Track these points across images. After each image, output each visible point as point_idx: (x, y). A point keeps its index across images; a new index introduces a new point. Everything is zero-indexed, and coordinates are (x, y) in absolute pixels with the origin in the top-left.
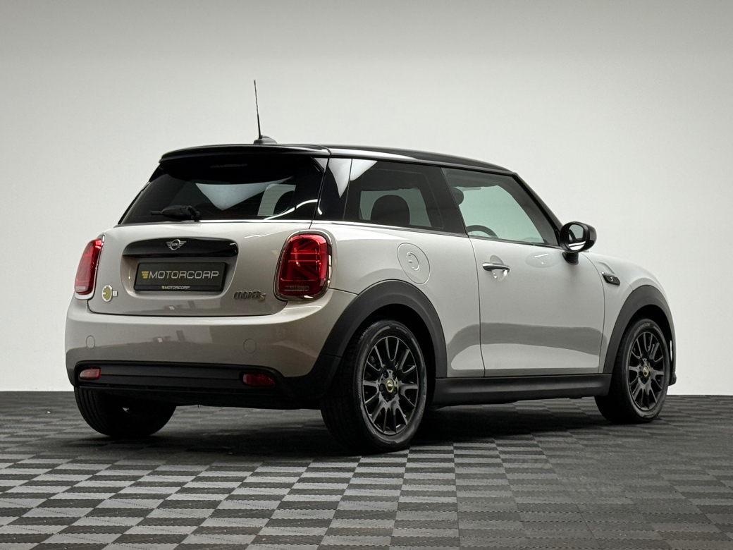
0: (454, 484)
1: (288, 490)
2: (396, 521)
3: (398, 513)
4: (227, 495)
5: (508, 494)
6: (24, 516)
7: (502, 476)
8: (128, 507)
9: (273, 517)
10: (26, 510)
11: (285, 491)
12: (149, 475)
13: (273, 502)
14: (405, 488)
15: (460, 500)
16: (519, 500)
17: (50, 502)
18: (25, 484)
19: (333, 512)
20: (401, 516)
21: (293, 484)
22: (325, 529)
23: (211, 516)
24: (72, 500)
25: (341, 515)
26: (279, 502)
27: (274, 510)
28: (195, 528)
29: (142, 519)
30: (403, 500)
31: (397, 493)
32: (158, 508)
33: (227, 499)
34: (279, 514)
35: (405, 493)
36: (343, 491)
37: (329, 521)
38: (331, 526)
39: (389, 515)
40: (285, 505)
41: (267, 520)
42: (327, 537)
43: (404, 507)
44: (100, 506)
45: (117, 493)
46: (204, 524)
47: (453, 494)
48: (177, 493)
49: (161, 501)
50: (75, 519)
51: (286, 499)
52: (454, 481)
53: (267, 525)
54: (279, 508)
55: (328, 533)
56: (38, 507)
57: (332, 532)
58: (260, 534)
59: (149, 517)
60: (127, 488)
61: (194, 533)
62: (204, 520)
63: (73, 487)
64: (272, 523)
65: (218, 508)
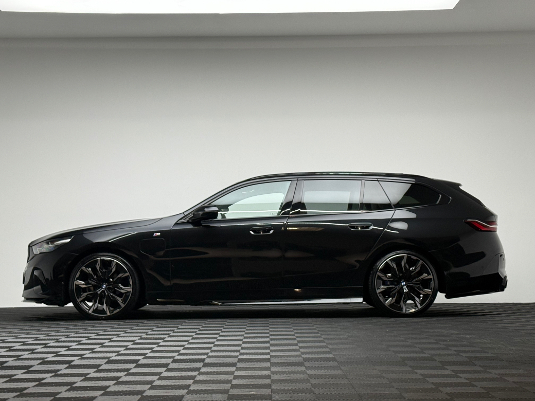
1: (178, 353)
2: (237, 368)
3: (238, 364)
5: (298, 353)
6: (30, 369)
7: (296, 345)
8: (88, 363)
9: (169, 367)
10: (32, 366)
11: (176, 354)
12: (100, 347)
13: (169, 359)
14: (242, 351)
15: (272, 356)
16: (304, 356)
17: (44, 362)
18: (30, 354)
19: (202, 364)
21: (180, 350)
22: (198, 372)
23: (135, 367)
24: (56, 361)
25: (206, 365)
26: (172, 359)
27: (169, 364)
28: (126, 373)
29: (96, 369)
30: (240, 357)
31: (237, 354)
32: (105, 364)
33: (143, 358)
34: (172, 366)
35: (241, 354)
36: (208, 353)
37: (200, 368)
39: (233, 365)
40: (175, 361)
41: (165, 369)
42: (198, 376)
43: (240, 361)
44: (72, 364)
45: (82, 357)
46: (131, 371)
47: (268, 354)
48: (115, 356)
49: (107, 360)
51: (175, 358)
52: (269, 347)
53: (166, 371)
54: (172, 362)
55: (199, 374)
56: (38, 365)
57: (201, 374)
58: (162, 375)
59: (100, 368)
60: (88, 354)
61: (125, 375)
62: (130, 369)
63: (57, 354)
64: (168, 370)
65: (138, 363)
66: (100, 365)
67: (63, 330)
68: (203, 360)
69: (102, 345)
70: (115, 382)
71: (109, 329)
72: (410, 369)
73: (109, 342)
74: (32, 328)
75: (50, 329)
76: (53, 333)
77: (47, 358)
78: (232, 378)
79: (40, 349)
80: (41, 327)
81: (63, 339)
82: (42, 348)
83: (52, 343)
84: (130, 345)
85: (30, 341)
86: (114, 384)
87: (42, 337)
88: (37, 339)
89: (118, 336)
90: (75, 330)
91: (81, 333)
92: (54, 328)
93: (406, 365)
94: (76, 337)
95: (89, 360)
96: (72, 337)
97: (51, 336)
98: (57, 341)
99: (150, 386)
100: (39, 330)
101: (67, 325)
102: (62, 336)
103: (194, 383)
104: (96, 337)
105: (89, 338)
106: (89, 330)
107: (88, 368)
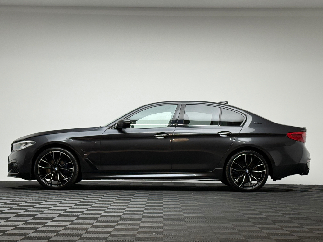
0: (163, 210)
1: (104, 212)
2: (142, 221)
3: (142, 219)
4: (82, 213)
5: (182, 213)
6: (9, 219)
7: (180, 208)
8: (46, 217)
10: (10, 217)
11: (103, 212)
12: (53, 207)
13: (98, 215)
14: (145, 211)
15: (164, 215)
16: (185, 215)
17: (18, 215)
18: (9, 210)
19: (119, 218)
20: (143, 219)
21: (106, 210)
23: (76, 220)
25: (121, 219)
26: (100, 215)
27: (98, 218)
29: (51, 220)
30: (144, 215)
31: (142, 213)
32: (57, 217)
33: (82, 214)
34: (100, 219)
35: (144, 213)
36: (123, 212)
37: (118, 221)
38: (118, 223)
39: (139, 219)
41: (96, 221)
42: (117, 226)
43: (144, 217)
44: (36, 216)
45: (42, 212)
47: (162, 213)
48: (64, 212)
49: (58, 215)
50: (27, 220)
53: (96, 222)
54: (100, 217)
58: (93, 225)
59: (54, 220)
60: (46, 211)
61: (70, 224)
62: (73, 221)
63: (26, 210)
64: (98, 222)
65: (79, 217)
66: (54, 218)
67: (29, 195)
68: (120, 216)
69: (55, 205)
70: (63, 228)
71: (59, 196)
72: (253, 224)
73: (59, 204)
74: (9, 194)
75: (22, 195)
76: (23, 198)
77: (19, 213)
78: (138, 228)
79: (15, 207)
80: (15, 193)
81: (30, 201)
82: (16, 206)
83: (23, 204)
84: (73, 206)
85: (9, 202)
86: (63, 230)
87: (16, 199)
88: (13, 201)
89: (65, 200)
90: (38, 196)
91: (41, 198)
92: (24, 194)
93: (250, 222)
94: (38, 200)
95: (47, 215)
96: (36, 200)
97: (22, 199)
98: (26, 202)
99: (86, 231)
100: (14, 195)
101: (33, 192)
102: (29, 199)
103: (114, 230)
104: (51, 200)
105: (46, 201)
106: (47, 196)
107: (46, 220)
